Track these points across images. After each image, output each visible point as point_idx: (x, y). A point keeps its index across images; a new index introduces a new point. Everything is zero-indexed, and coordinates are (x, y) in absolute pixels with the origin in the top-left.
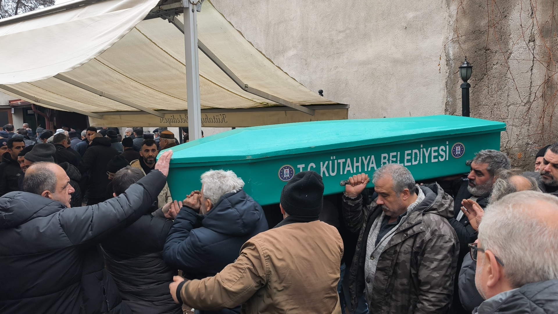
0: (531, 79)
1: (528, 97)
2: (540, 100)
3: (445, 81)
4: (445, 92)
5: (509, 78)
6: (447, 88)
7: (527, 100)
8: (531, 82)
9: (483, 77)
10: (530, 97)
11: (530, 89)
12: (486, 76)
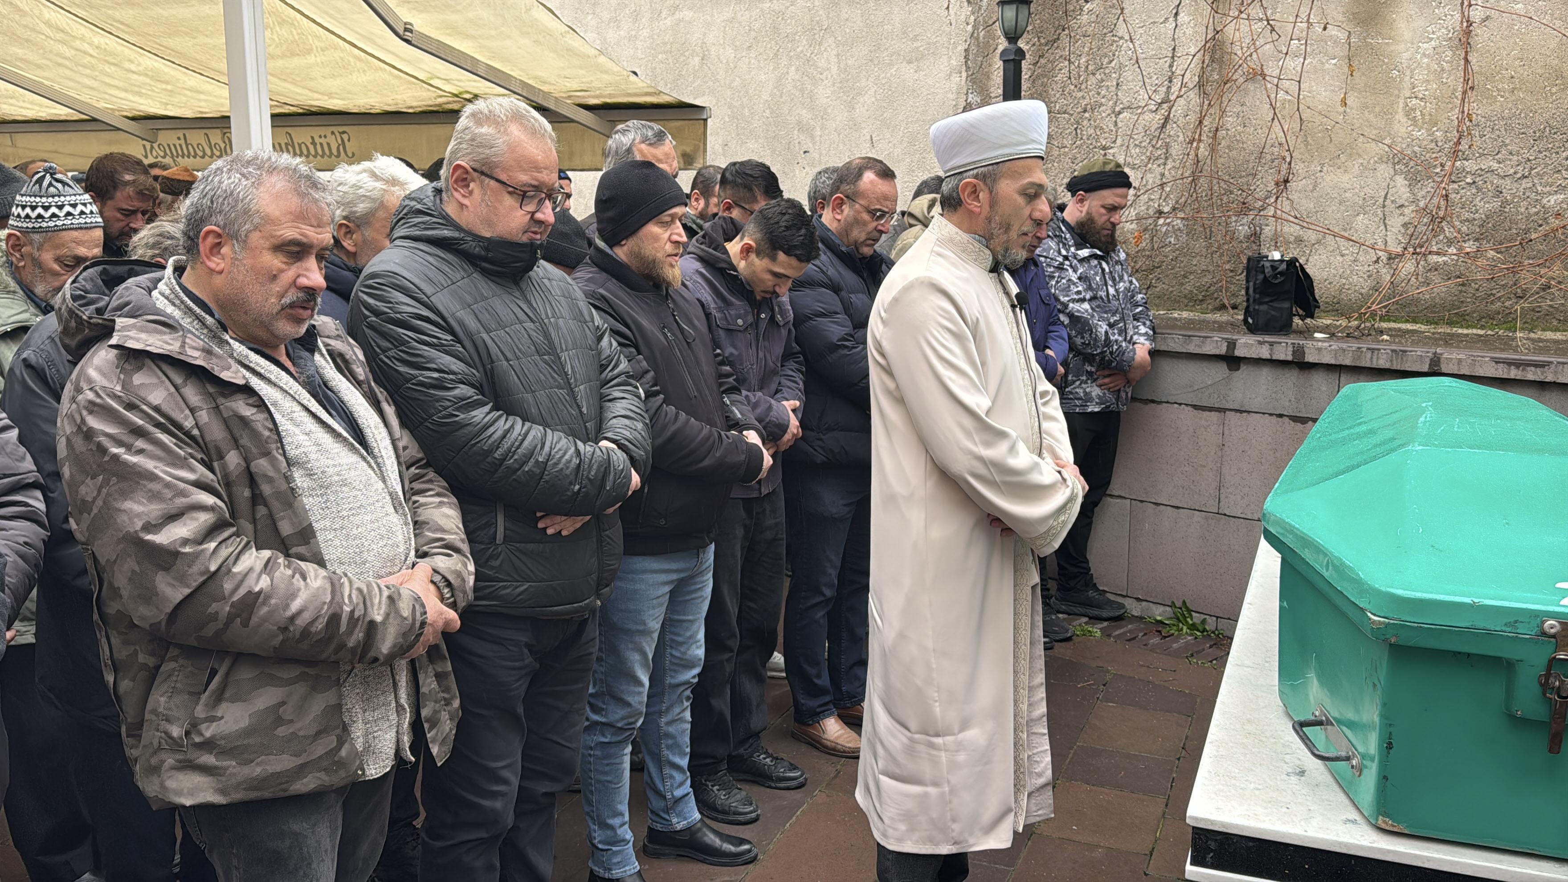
0: (1174, 40)
1: (1164, 89)
2: (1193, 96)
3: (961, 48)
4: (964, 78)
5: (1121, 38)
6: (968, 68)
7: (1163, 96)
8: (1174, 49)
9: (1060, 34)
10: (1169, 88)
11: (1171, 66)
12: (1067, 32)
